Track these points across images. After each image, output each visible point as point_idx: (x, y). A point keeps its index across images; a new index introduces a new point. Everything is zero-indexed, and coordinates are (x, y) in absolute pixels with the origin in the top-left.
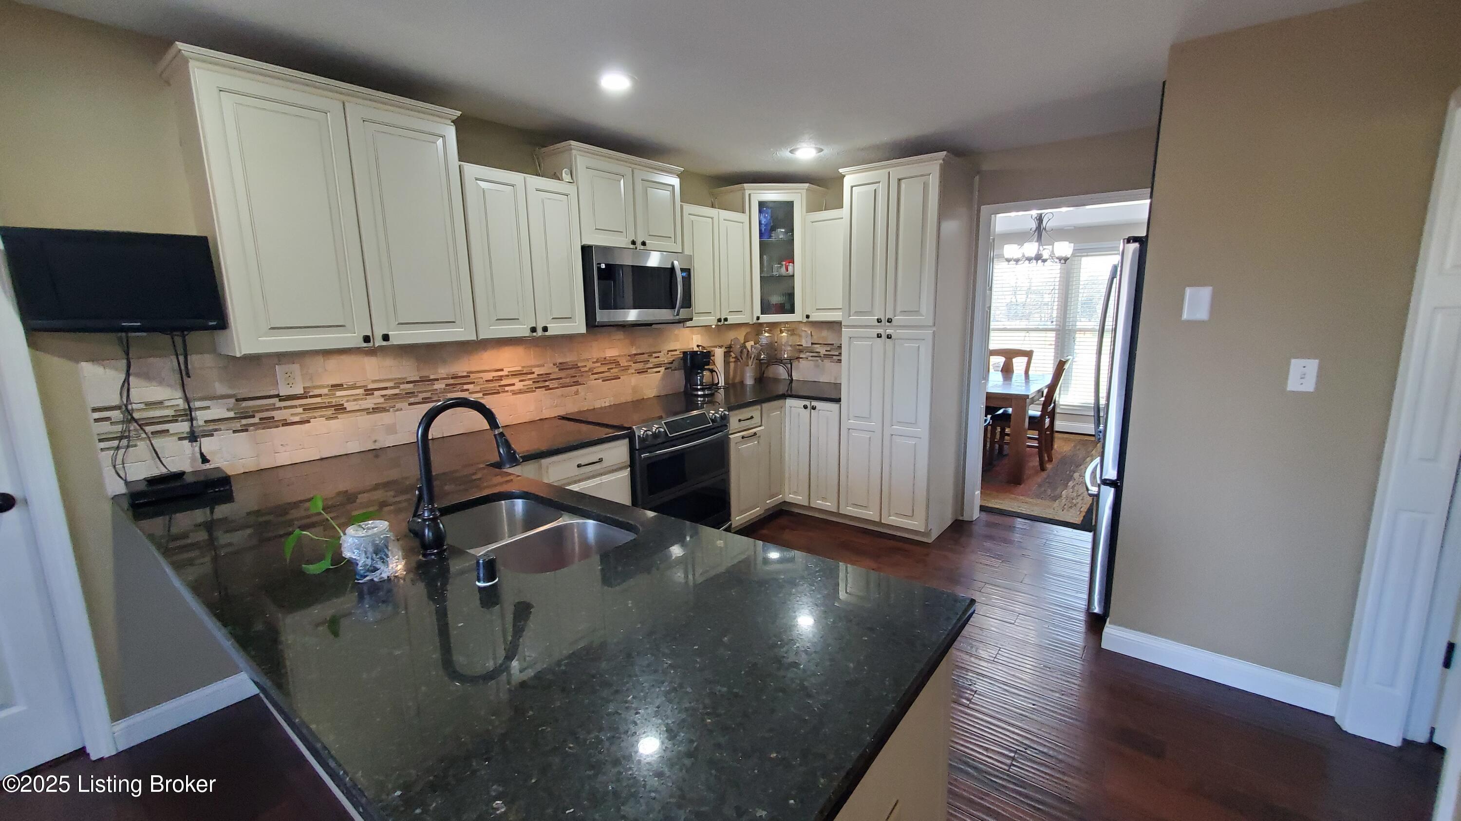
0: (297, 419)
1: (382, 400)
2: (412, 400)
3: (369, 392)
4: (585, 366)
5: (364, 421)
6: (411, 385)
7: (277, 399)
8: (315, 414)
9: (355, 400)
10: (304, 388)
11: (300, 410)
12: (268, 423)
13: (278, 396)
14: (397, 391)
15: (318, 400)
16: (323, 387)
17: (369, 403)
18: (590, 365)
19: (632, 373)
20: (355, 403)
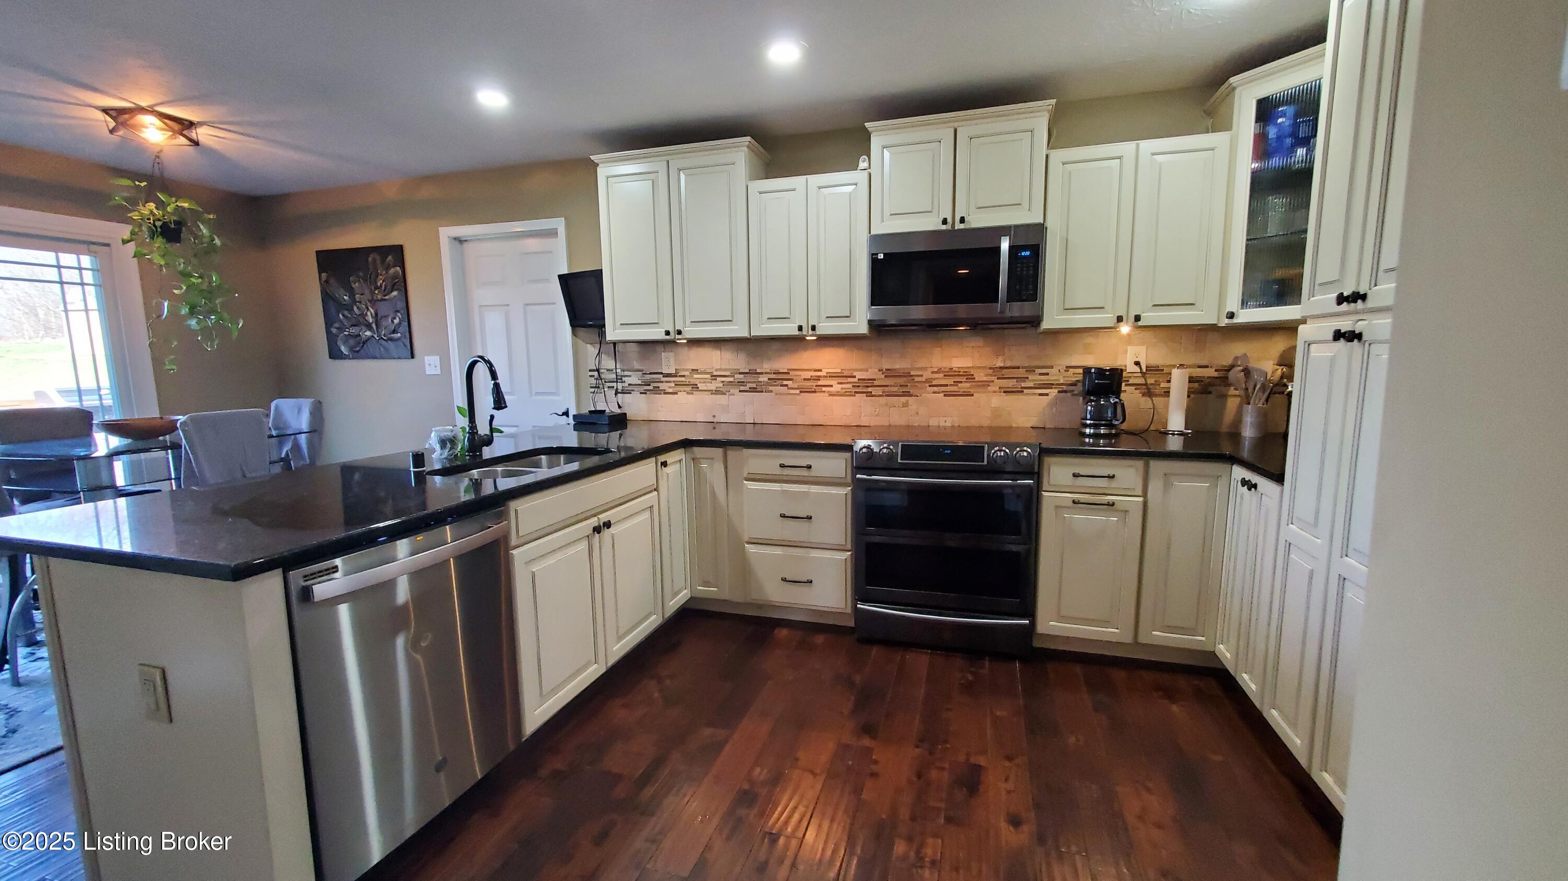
0: (670, 390)
1: (721, 385)
2: (742, 388)
3: (714, 377)
4: (922, 376)
5: (709, 399)
6: (742, 376)
7: (662, 375)
8: (682, 389)
9: (704, 382)
10: (676, 369)
11: (673, 385)
12: (656, 390)
13: (661, 373)
14: (731, 379)
15: (683, 379)
16: (687, 370)
17: (713, 386)
18: (927, 375)
19: (994, 392)
20: (704, 384)
